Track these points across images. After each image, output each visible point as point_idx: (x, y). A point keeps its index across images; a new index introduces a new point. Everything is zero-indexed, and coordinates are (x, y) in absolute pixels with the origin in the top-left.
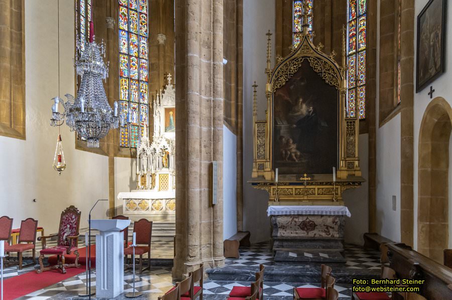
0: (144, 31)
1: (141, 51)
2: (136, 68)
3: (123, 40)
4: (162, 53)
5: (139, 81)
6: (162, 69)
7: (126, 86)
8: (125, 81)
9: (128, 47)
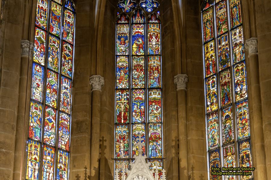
0: (67, 69)
1: (62, 99)
2: (52, 127)
3: (37, 79)
4: (97, 105)
5: (56, 148)
6: (98, 131)
7: (36, 156)
8: (35, 147)
9: (44, 92)
